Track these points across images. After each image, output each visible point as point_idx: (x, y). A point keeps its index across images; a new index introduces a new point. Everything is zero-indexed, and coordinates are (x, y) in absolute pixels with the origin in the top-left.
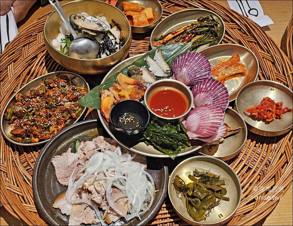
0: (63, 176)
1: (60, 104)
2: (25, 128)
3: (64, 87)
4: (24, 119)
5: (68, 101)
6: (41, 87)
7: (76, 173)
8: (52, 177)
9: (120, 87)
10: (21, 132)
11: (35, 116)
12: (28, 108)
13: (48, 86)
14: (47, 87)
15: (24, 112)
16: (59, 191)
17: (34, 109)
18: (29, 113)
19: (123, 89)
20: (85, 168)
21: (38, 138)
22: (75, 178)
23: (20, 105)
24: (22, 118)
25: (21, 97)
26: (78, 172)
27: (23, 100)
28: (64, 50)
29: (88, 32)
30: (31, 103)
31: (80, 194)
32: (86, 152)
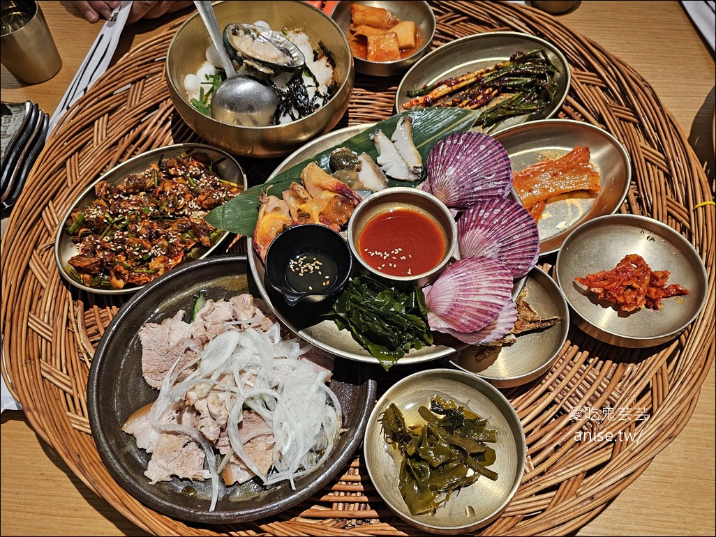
0: (155, 368)
1: (181, 213)
2: (100, 255)
3: (198, 177)
4: (103, 237)
5: (200, 208)
6: (151, 173)
7: (180, 366)
8: (135, 367)
9: (306, 192)
10: (89, 263)
11: (126, 233)
12: (116, 215)
13: (164, 171)
14: (164, 173)
15: (105, 221)
16: (142, 399)
17: (126, 218)
18: (115, 225)
19: (310, 198)
20: (199, 359)
21: (124, 279)
22: (175, 378)
23: (101, 206)
24: (101, 234)
25: (107, 189)
26: (183, 366)
27: (109, 196)
28: (207, 99)
29: (256, 66)
30: (122, 205)
31: (180, 410)
32: (208, 326)
